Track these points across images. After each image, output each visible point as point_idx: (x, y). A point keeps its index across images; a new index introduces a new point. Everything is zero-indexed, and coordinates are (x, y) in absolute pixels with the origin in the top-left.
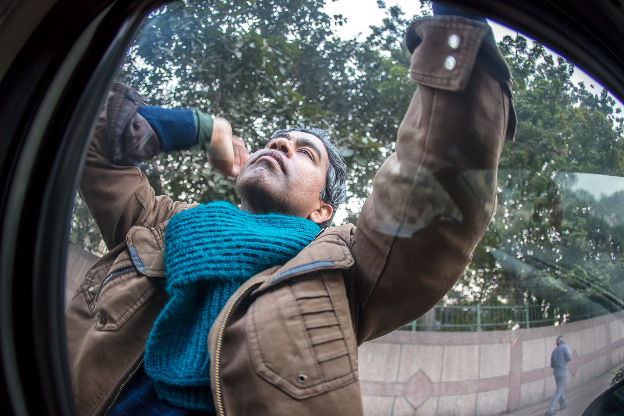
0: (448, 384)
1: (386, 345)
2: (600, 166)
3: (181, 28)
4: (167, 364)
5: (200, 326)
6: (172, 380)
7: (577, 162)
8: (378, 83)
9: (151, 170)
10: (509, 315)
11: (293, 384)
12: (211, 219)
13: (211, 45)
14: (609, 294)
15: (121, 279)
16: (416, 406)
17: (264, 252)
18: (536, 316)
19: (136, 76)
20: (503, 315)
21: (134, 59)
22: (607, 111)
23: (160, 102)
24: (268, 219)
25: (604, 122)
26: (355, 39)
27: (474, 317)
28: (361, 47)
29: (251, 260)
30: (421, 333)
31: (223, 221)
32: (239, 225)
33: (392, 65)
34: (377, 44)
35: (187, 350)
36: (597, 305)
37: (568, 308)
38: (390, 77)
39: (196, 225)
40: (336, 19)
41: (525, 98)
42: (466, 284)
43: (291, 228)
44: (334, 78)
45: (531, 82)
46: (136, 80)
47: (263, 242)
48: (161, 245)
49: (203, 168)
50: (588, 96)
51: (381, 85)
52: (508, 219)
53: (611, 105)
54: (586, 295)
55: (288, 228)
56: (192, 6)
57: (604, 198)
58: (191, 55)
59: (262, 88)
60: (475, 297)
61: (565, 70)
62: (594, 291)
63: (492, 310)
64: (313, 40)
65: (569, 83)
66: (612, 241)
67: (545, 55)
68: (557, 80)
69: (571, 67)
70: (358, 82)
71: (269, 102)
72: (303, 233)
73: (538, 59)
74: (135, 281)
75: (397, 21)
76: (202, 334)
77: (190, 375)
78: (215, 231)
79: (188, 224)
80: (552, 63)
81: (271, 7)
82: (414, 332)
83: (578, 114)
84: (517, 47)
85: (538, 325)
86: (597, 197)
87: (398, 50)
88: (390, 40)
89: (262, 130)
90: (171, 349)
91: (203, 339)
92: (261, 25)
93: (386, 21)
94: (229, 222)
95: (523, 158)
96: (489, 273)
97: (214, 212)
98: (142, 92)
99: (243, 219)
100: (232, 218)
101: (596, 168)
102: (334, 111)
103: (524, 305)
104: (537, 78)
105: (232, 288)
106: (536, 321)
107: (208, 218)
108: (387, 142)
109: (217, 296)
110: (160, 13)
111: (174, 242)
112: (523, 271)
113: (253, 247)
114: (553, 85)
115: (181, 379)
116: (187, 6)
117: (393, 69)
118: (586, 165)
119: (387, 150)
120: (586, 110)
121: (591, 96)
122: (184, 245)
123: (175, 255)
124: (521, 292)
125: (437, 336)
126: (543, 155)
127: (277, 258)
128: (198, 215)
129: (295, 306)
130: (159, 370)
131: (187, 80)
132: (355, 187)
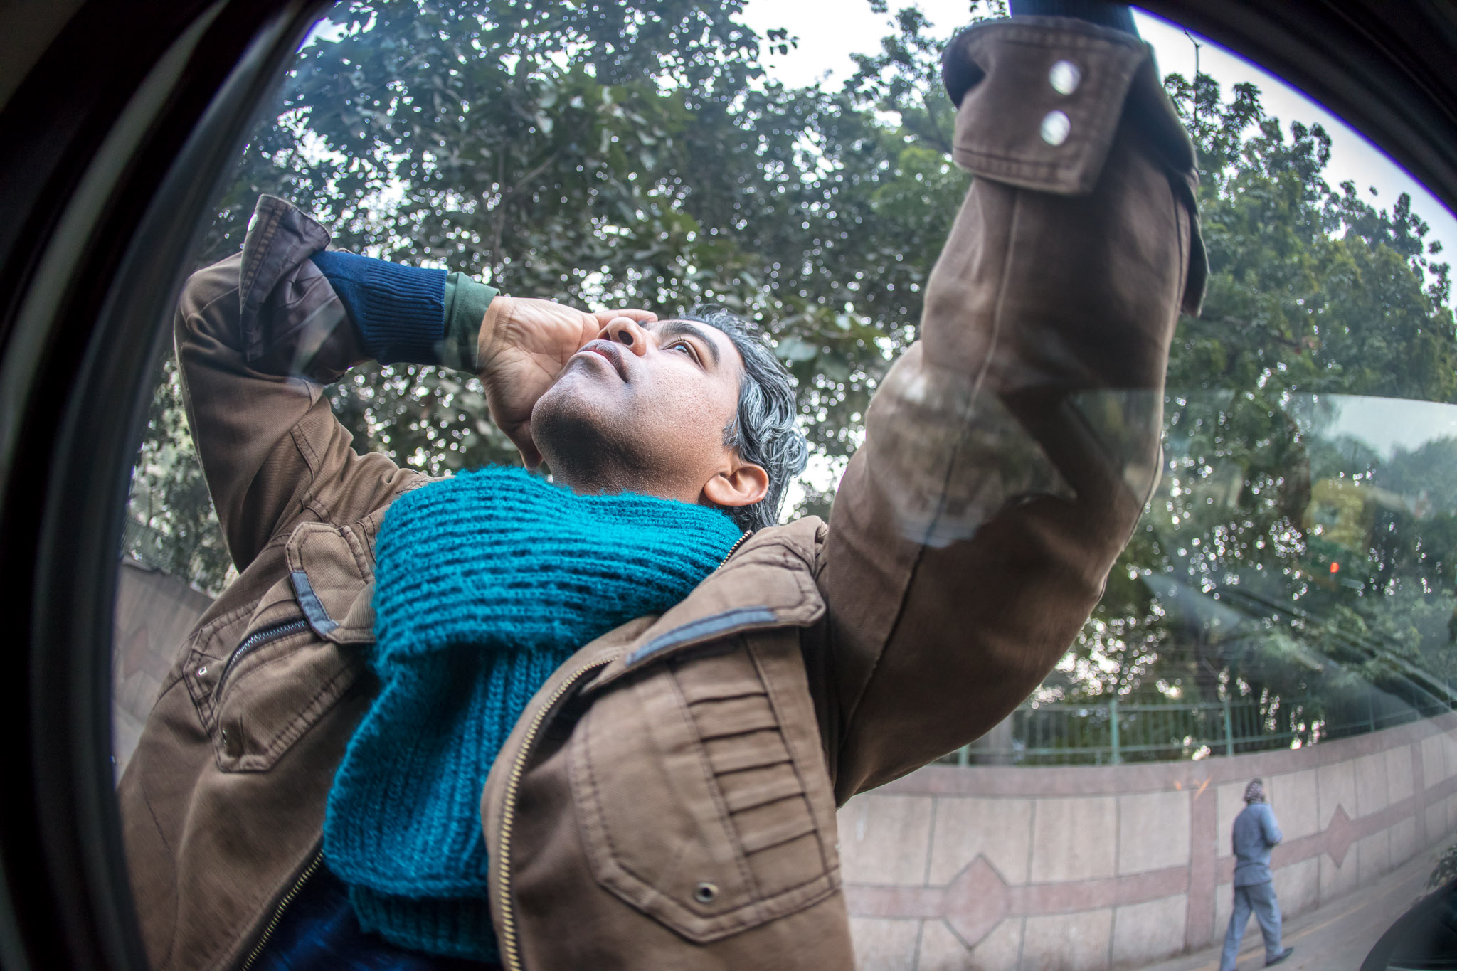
0: (1046, 887)
1: (900, 800)
2: (1393, 376)
3: (409, 64)
4: (379, 845)
5: (458, 757)
6: (390, 884)
7: (1339, 367)
8: (872, 186)
9: (342, 397)
10: (1186, 723)
11: (685, 905)
12: (483, 503)
13: (480, 102)
14: (1420, 673)
15: (275, 649)
16: (971, 941)
17: (606, 581)
18: (1247, 726)
19: (305, 178)
20: (1171, 726)
21: (300, 140)
22: (1410, 249)
23: (363, 239)
24: (619, 505)
25: (1401, 273)
26: (817, 86)
27: (1103, 731)
28: (831, 104)
29: (575, 600)
30: (980, 771)
31: (510, 509)
32: (549, 519)
33: (905, 145)
34: (868, 96)
35: (427, 811)
36: (1393, 700)
37: (1323, 707)
38: (899, 173)
39: (447, 517)
40: (773, 40)
41: (1217, 218)
42: (1084, 653)
43: (671, 527)
44: (768, 177)
45: (1230, 181)
46: (306, 188)
47: (605, 558)
48: (367, 568)
49: (464, 390)
50: (1363, 215)
51: (879, 192)
52: (1180, 503)
53: (1417, 235)
54: (1365, 677)
55: (665, 527)
56: (434, 13)
57: (1401, 454)
58: (434, 128)
59: (601, 202)
60: (1105, 684)
61: (1309, 154)
62: (1385, 666)
63: (1145, 713)
64: (718, 90)
65: (1319, 184)
66: (1422, 550)
67: (1262, 119)
68: (1291, 177)
69: (1323, 146)
70: (826, 185)
71: (618, 235)
72: (701, 540)
73: (1245, 128)
74: (309, 655)
75: (914, 42)
76: (462, 775)
77: (434, 871)
78: (492, 532)
79: (429, 515)
80: (1279, 138)
81: (621, 12)
82: (963, 766)
83: (1342, 255)
84: (1197, 100)
85: (1252, 748)
86: (1385, 453)
87: (918, 111)
88: (899, 87)
89: (600, 301)
90: (388, 810)
91: (464, 786)
92: (596, 56)
93: (889, 43)
94: (525, 511)
95: (1214, 358)
96: (1136, 628)
97: (490, 488)
98: (322, 215)
99: (559, 506)
100: (532, 503)
101: (1383, 381)
102: (768, 254)
103: (1218, 700)
104: (1244, 173)
105: (532, 667)
106: (1249, 739)
107: (475, 503)
108: (894, 325)
109: (499, 686)
110: (361, 30)
111: (395, 557)
112: (1216, 622)
113: (581, 569)
114: (1281, 187)
115: (412, 880)
116: (423, 12)
117: (905, 154)
118: (1361, 373)
119: (894, 345)
120: (1360, 246)
121: (1371, 213)
122: (419, 563)
123: (396, 587)
124: (1213, 672)
125: (1019, 775)
126: (1260, 352)
127: (639, 597)
128: (454, 495)
129: (686, 720)
130: (359, 859)
131: (425, 186)
132: (821, 431)
